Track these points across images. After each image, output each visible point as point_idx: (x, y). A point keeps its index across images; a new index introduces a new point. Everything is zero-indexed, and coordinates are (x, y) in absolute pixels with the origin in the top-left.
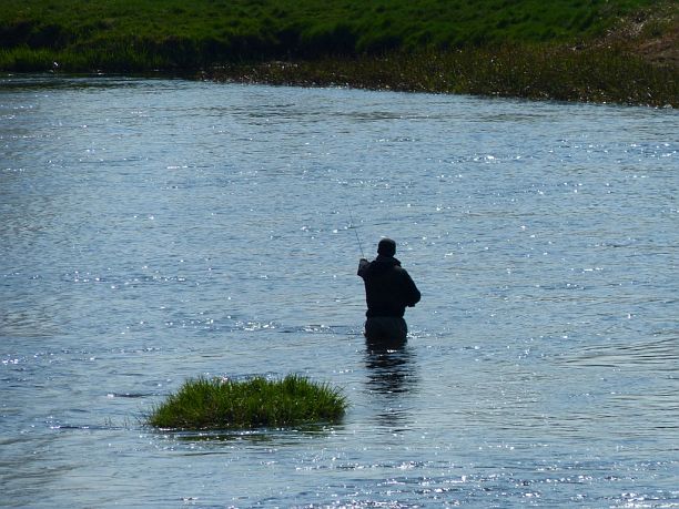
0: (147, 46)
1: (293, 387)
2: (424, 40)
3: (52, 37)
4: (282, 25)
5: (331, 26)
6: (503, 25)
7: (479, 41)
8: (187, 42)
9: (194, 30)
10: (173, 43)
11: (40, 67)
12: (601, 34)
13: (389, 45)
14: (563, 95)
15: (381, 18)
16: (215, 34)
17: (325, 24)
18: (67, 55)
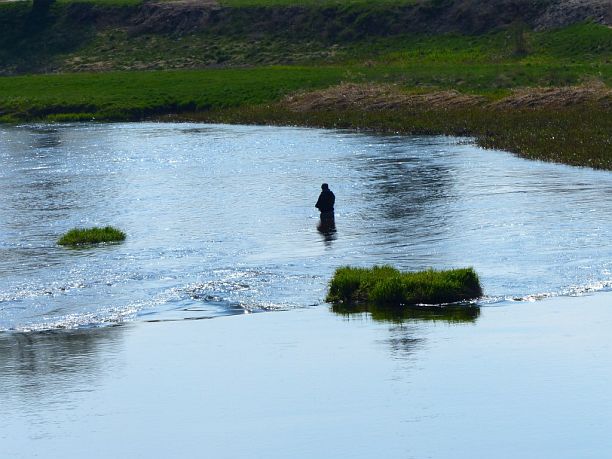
0: (125, 111)
1: (108, 230)
2: (220, 105)
3: (92, 109)
4: (171, 102)
5: (188, 101)
6: (246, 99)
7: (238, 105)
8: (138, 109)
9: (141, 105)
10: (133, 109)
11: (88, 120)
12: (278, 101)
13: (207, 107)
14: (261, 123)
15: (205, 98)
16: (148, 106)
17: (186, 101)
18: (98, 115)
